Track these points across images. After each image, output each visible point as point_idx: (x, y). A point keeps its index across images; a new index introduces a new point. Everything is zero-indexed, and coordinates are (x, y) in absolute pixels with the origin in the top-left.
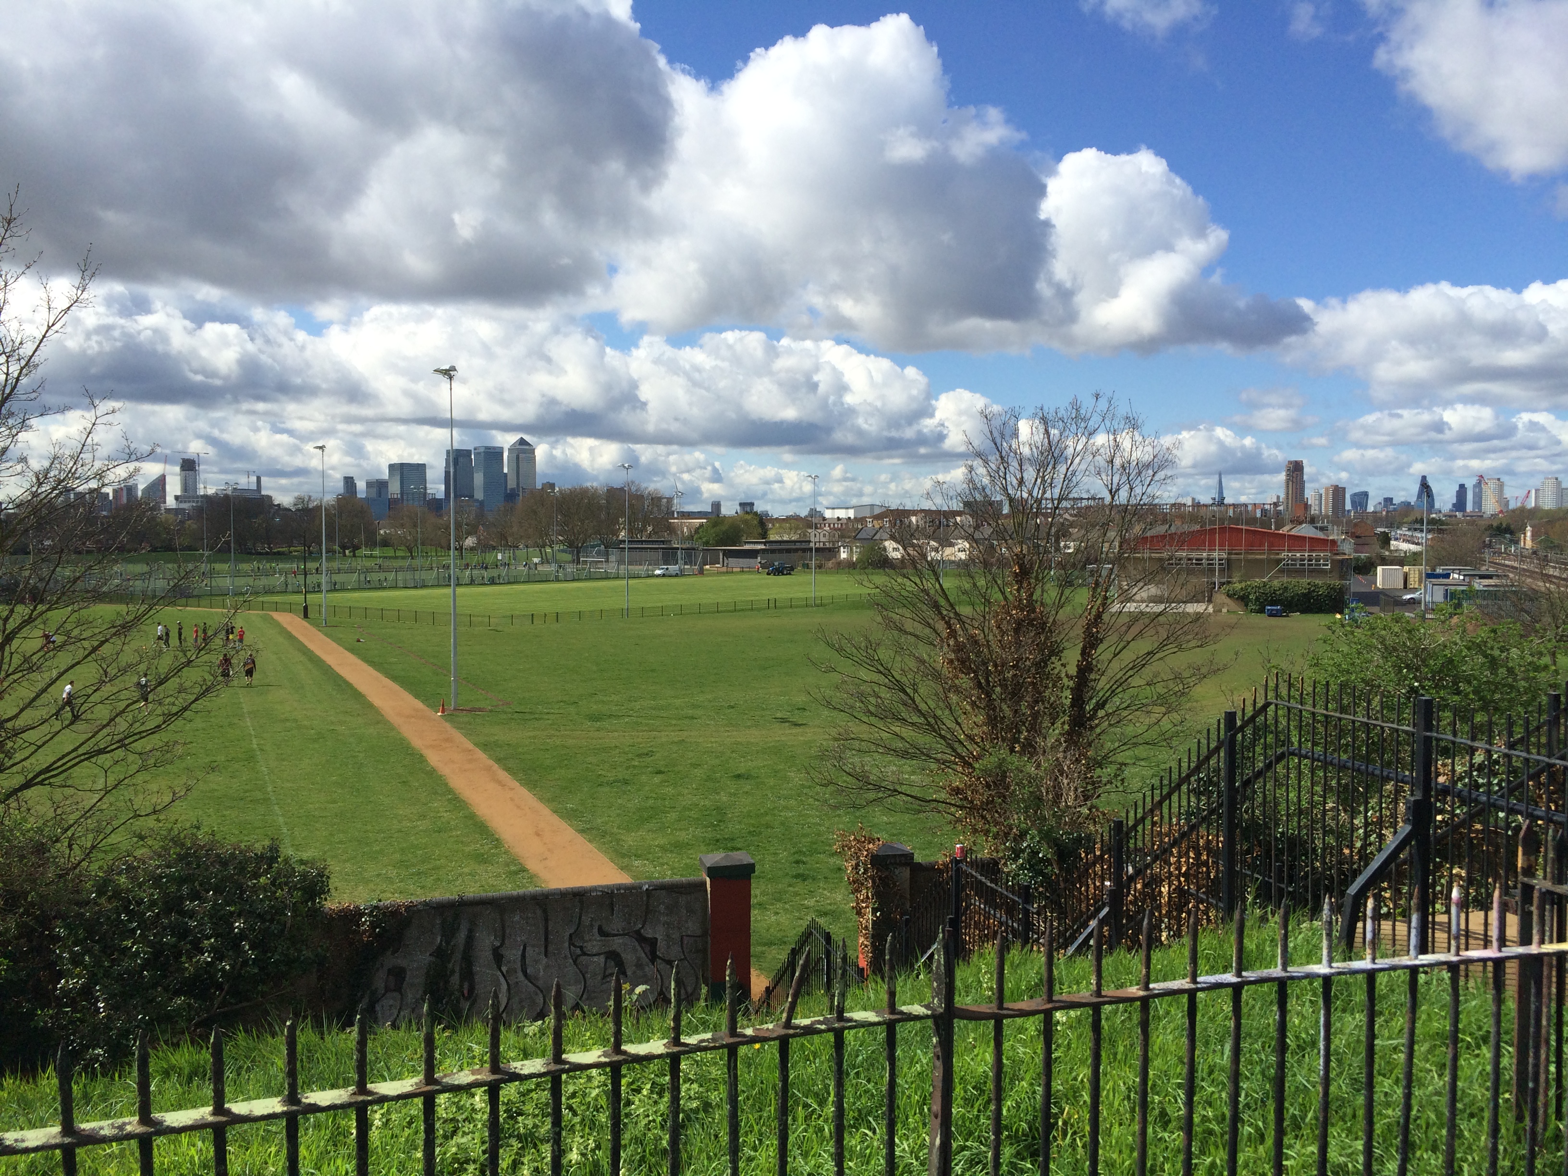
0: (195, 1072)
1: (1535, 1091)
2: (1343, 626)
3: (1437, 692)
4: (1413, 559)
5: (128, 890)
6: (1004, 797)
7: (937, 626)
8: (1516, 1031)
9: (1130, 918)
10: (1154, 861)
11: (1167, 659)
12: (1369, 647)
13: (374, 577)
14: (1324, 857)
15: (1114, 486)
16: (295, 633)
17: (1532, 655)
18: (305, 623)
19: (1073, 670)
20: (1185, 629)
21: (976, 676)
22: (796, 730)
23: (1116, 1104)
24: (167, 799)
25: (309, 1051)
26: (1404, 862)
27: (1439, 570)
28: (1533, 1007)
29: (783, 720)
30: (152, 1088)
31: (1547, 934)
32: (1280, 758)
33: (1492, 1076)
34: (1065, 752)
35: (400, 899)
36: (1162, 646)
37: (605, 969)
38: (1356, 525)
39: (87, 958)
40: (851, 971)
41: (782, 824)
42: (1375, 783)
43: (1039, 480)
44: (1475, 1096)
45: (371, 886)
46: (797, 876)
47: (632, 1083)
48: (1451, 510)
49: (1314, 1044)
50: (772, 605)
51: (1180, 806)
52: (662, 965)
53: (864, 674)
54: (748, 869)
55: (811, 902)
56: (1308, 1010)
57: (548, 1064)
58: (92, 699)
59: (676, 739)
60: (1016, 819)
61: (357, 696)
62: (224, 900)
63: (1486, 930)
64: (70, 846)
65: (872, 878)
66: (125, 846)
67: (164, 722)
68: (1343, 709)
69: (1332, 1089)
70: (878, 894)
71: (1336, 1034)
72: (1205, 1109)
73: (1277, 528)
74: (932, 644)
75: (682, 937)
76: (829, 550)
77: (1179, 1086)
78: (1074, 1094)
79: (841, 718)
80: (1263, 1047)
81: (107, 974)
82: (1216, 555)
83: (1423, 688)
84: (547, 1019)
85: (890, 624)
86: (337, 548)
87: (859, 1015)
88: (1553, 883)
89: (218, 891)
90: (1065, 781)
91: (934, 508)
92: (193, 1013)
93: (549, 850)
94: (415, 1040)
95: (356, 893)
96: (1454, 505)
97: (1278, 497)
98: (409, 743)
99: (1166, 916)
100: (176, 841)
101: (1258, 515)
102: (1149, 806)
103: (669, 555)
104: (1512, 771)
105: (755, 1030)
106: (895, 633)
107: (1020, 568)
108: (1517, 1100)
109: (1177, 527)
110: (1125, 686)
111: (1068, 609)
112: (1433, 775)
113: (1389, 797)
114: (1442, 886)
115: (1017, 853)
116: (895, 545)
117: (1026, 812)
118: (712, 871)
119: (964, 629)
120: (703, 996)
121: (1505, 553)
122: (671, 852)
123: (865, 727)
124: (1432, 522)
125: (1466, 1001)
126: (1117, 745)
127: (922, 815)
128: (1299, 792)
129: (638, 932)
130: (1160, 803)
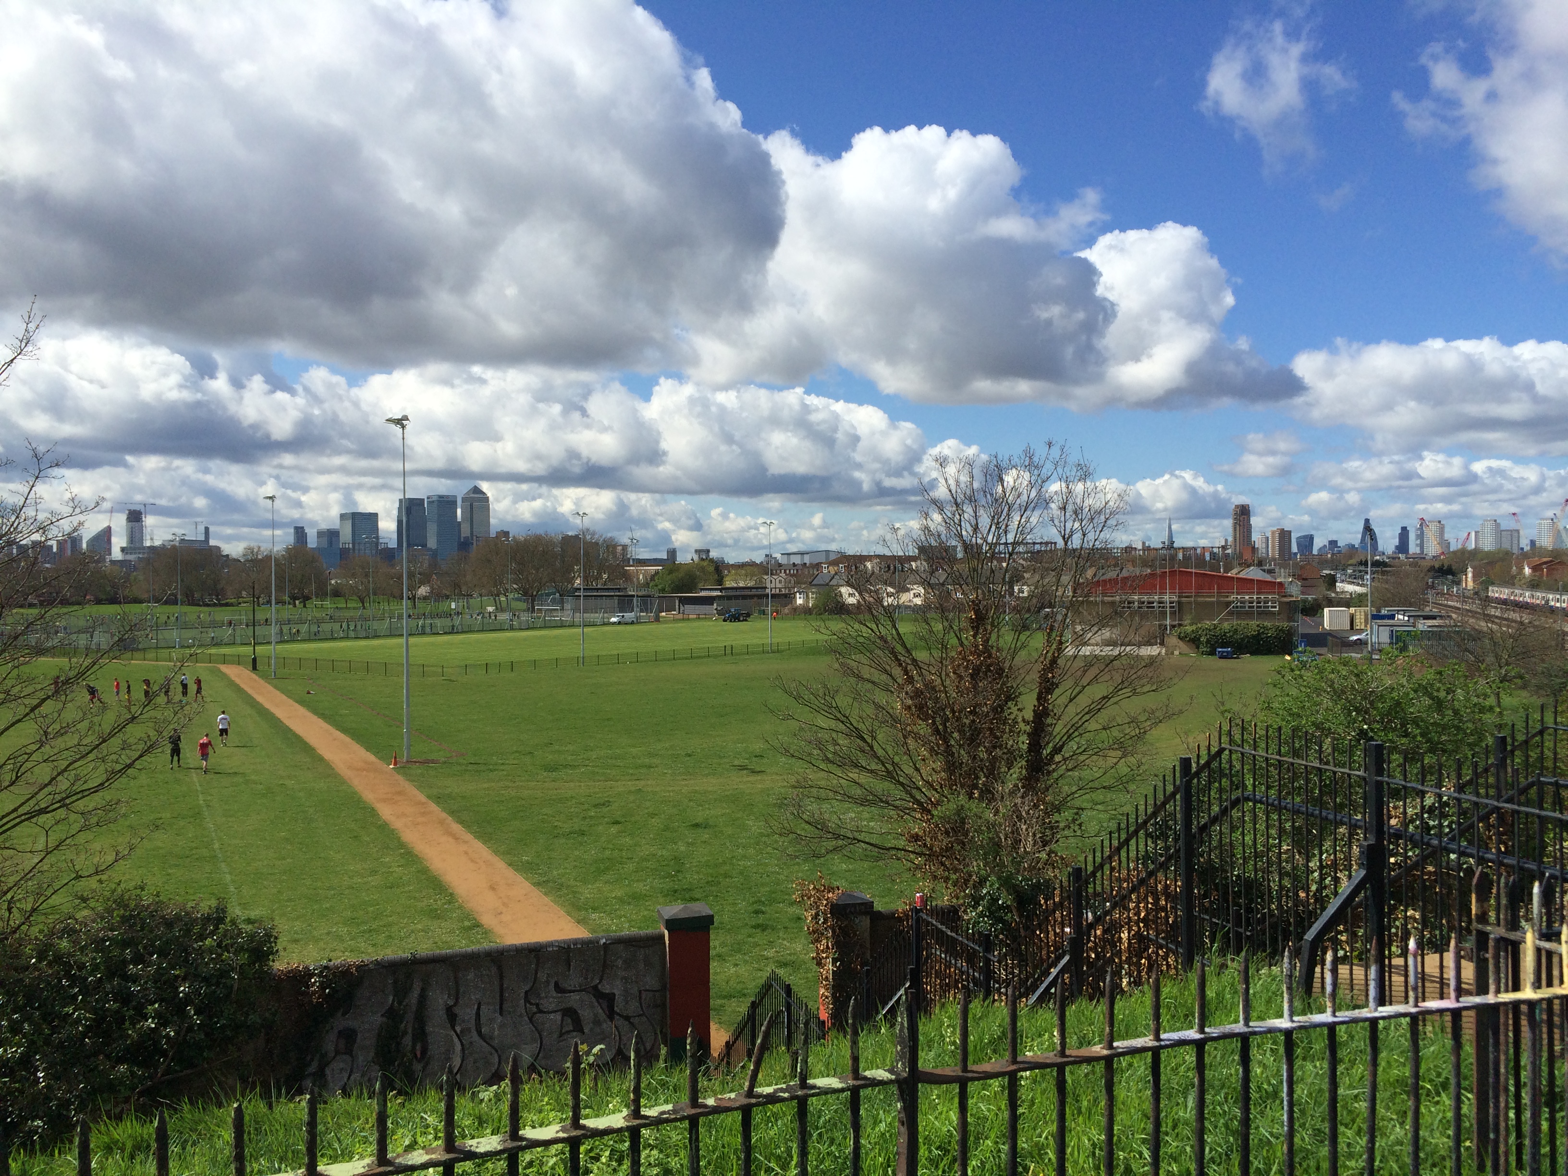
0: (140, 1147)
1: (1496, 1142)
2: (1292, 670)
3: (1386, 735)
4: (1358, 600)
5: (70, 955)
6: (964, 844)
7: (893, 672)
8: (1475, 1076)
9: (1091, 965)
10: (1113, 907)
11: (1121, 703)
12: (1318, 691)
13: (326, 627)
14: (1279, 900)
15: (1068, 531)
16: (242, 686)
17: (1478, 696)
18: (254, 676)
19: (1029, 715)
20: (1139, 673)
21: (934, 723)
22: (752, 778)
23: (1081, 1161)
24: (111, 858)
25: (257, 1122)
26: (1360, 905)
27: (1384, 612)
28: (1491, 1056)
29: (743, 768)
30: (93, 1165)
31: (1503, 981)
32: (1235, 803)
33: (1453, 1123)
34: (1023, 797)
35: (352, 959)
36: (1117, 690)
37: (562, 1026)
38: (1302, 567)
39: (26, 1026)
40: (813, 1026)
41: (741, 873)
42: (1327, 826)
43: (994, 527)
44: (1436, 1145)
45: (321, 944)
46: (755, 927)
47: (591, 1150)
48: (1394, 553)
49: (1275, 1094)
50: (728, 651)
51: (1138, 851)
52: (620, 1022)
53: (822, 722)
54: (709, 919)
55: (770, 953)
56: (1270, 1059)
57: (505, 1141)
58: (34, 757)
59: (633, 789)
60: (976, 866)
61: (307, 748)
62: (169, 964)
63: (1442, 973)
64: (9, 910)
65: (832, 927)
66: (66, 908)
67: (108, 780)
68: (1296, 753)
69: (1297, 1140)
70: (838, 944)
71: (1298, 1082)
72: (1170, 1164)
73: (1226, 571)
74: (888, 690)
75: (640, 992)
76: (785, 596)
77: (1144, 1141)
78: (1039, 1151)
79: (799, 767)
80: (1226, 1098)
81: (47, 1042)
82: (1167, 598)
83: (1372, 730)
84: (503, 1084)
85: (848, 671)
86: (287, 598)
87: (822, 1082)
88: (1507, 930)
89: (162, 954)
90: (1024, 827)
91: (890, 554)
92: (136, 1081)
93: (504, 904)
94: (369, 1109)
95: (305, 953)
96: (1397, 547)
97: (1226, 541)
98: (360, 797)
99: (1126, 962)
100: (121, 903)
101: (1208, 558)
102: (1107, 853)
103: (625, 603)
104: (1463, 813)
105: (717, 1099)
106: (853, 680)
107: (975, 614)
108: (1478, 1148)
109: (1129, 571)
110: (1081, 731)
111: (1023, 653)
112: (1385, 818)
113: (1342, 840)
114: (1397, 928)
115: (976, 900)
116: (851, 590)
117: (985, 859)
118: (671, 924)
119: (921, 675)
120: (662, 1058)
121: (1448, 594)
122: (629, 904)
123: (823, 774)
124: (1376, 564)
125: (1425, 1047)
126: (1074, 789)
127: (880, 863)
128: (1255, 835)
129: (595, 988)
130: (1119, 849)
